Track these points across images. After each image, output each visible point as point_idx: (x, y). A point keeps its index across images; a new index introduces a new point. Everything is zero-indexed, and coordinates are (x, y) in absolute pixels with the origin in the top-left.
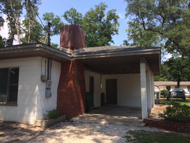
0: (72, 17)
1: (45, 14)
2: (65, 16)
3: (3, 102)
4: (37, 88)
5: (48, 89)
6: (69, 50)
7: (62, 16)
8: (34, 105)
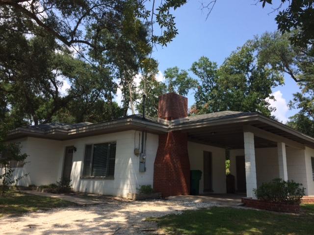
0: (204, 69)
1: (167, 71)
2: (194, 69)
3: (103, 176)
4: (130, 161)
5: (142, 162)
6: (166, 120)
7: (188, 70)
8: (127, 178)
